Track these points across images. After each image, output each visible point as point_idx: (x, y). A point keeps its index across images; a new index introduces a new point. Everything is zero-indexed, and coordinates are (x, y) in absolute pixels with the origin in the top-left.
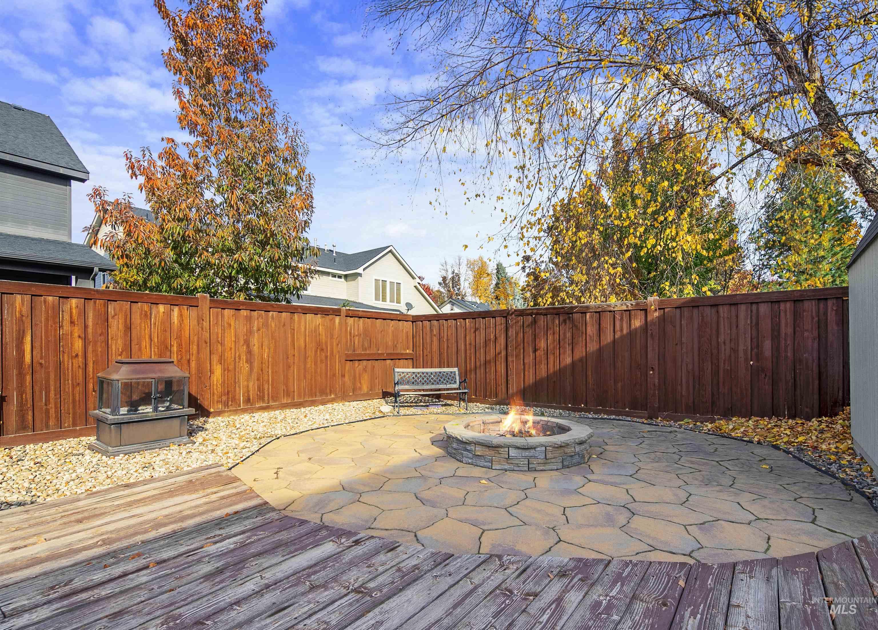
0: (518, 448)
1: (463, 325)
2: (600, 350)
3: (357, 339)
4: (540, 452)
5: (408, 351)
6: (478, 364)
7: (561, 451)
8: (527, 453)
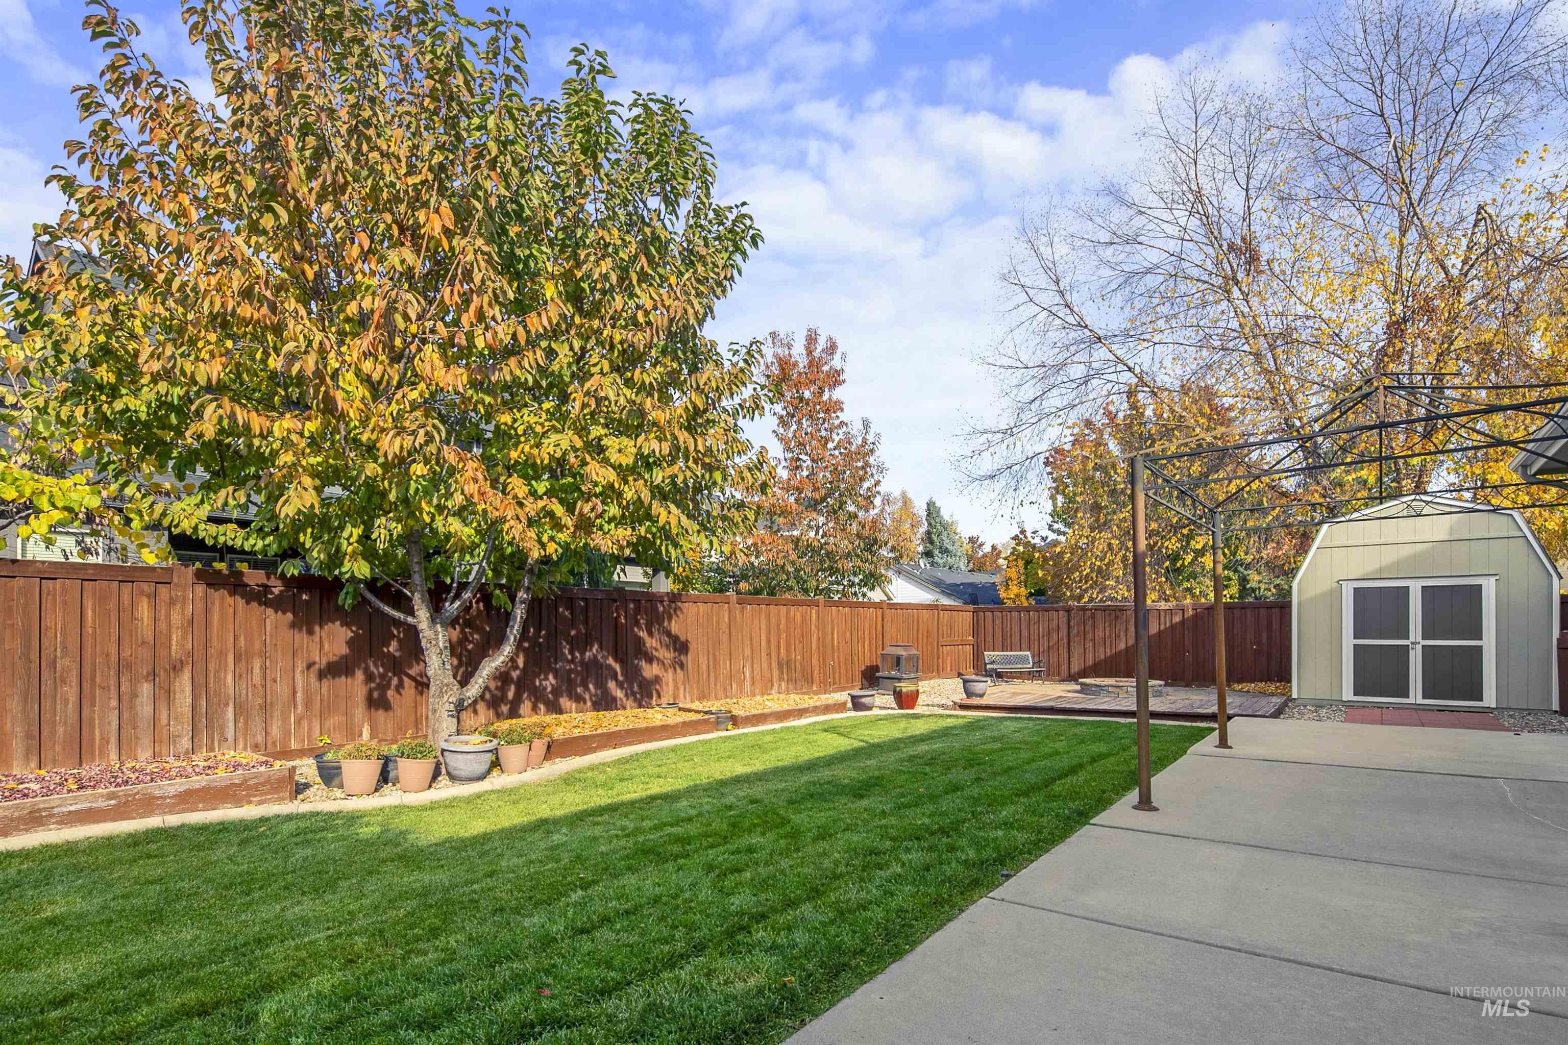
3: (945, 628)
5: (970, 638)
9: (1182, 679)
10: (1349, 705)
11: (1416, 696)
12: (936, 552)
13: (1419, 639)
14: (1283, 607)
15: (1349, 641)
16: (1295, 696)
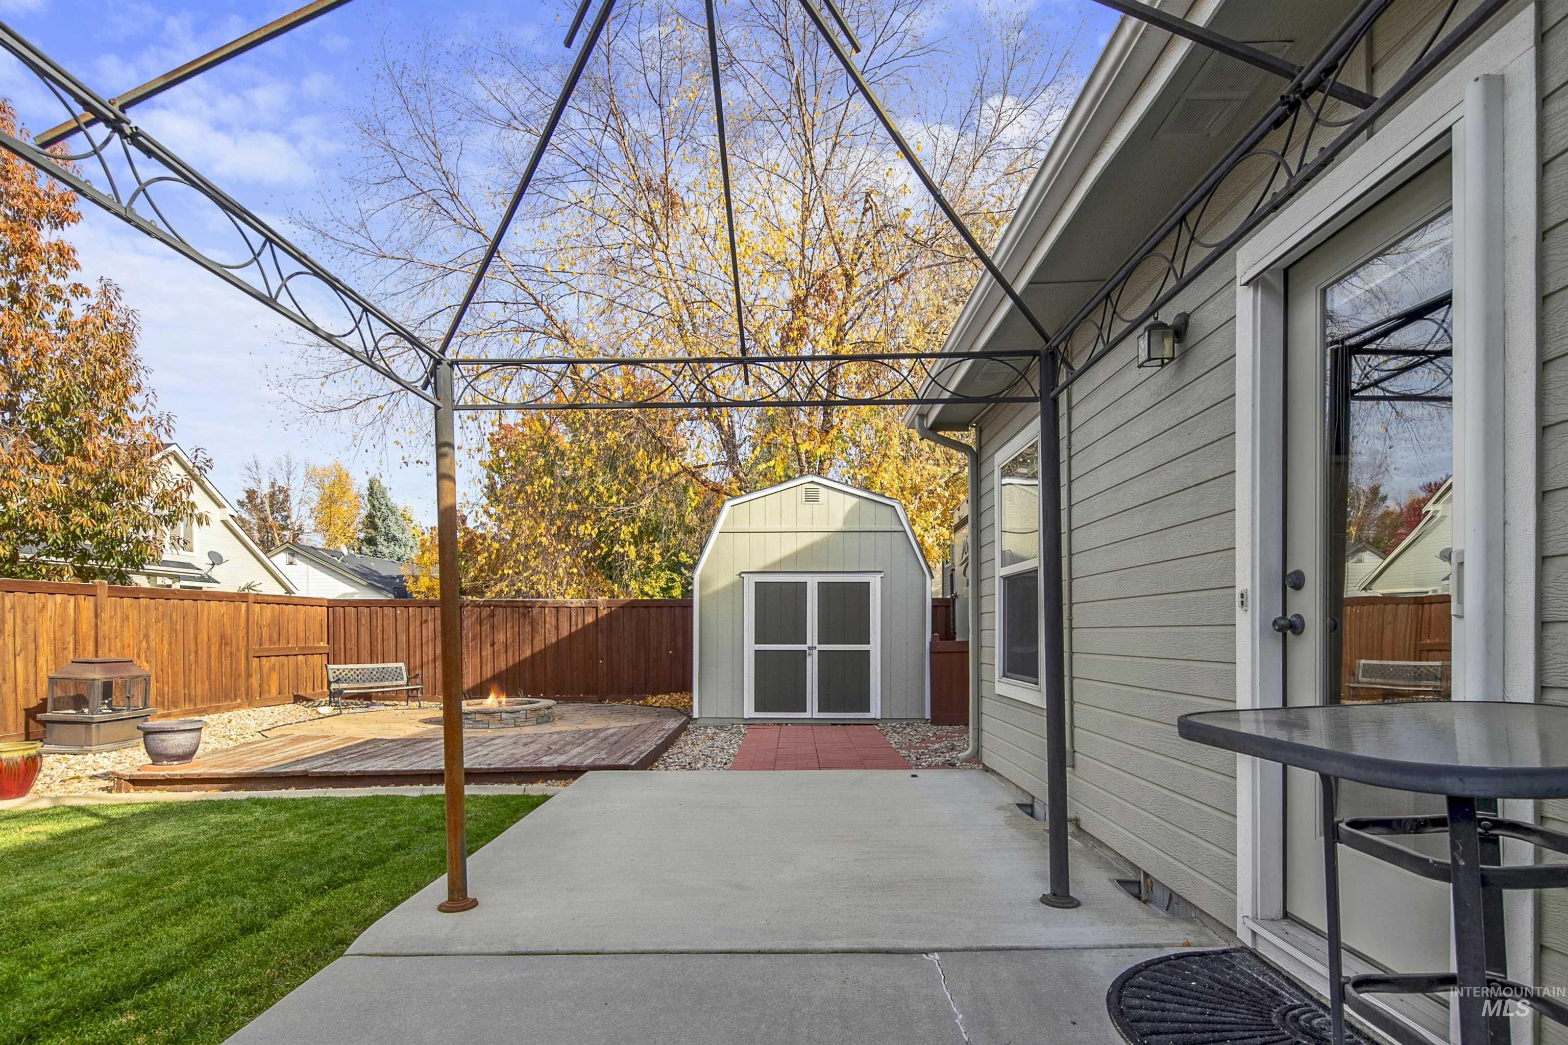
0: (508, 712)
1: (405, 614)
2: (558, 641)
3: (265, 630)
4: (522, 715)
5: (322, 644)
6: (425, 660)
7: (536, 713)
8: (513, 715)
9: (595, 692)
10: (750, 723)
11: (812, 711)
12: (381, 540)
13: (816, 644)
14: (686, 605)
15: (750, 646)
16: (696, 715)
